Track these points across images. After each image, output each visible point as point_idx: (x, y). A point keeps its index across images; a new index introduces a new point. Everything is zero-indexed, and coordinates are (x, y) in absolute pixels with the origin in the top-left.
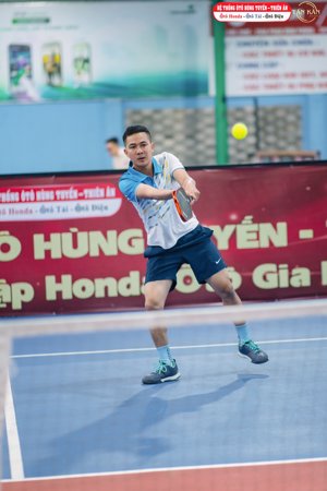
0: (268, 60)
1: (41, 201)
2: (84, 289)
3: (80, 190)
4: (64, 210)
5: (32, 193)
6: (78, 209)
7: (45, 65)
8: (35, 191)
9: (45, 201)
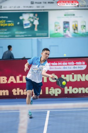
1: (64, 65)
2: (75, 91)
3: (75, 62)
4: (70, 68)
5: (61, 63)
6: (74, 68)
7: (73, 27)
8: (62, 62)
9: (65, 65)
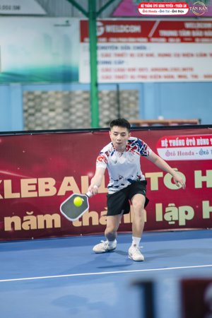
0: (118, 59)
